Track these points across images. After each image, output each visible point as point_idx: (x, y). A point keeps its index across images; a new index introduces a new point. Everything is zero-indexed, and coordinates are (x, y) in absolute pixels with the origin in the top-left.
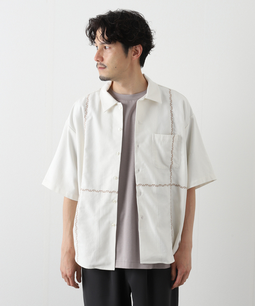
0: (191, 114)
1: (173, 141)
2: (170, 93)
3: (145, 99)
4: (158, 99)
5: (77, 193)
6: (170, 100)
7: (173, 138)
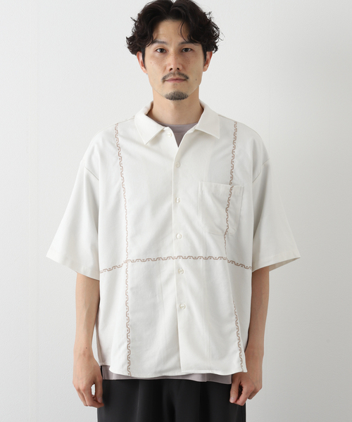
0: (266, 159)
1: (230, 195)
2: (235, 126)
3: (196, 131)
4: (214, 131)
5: (96, 269)
6: (233, 137)
7: (231, 189)
